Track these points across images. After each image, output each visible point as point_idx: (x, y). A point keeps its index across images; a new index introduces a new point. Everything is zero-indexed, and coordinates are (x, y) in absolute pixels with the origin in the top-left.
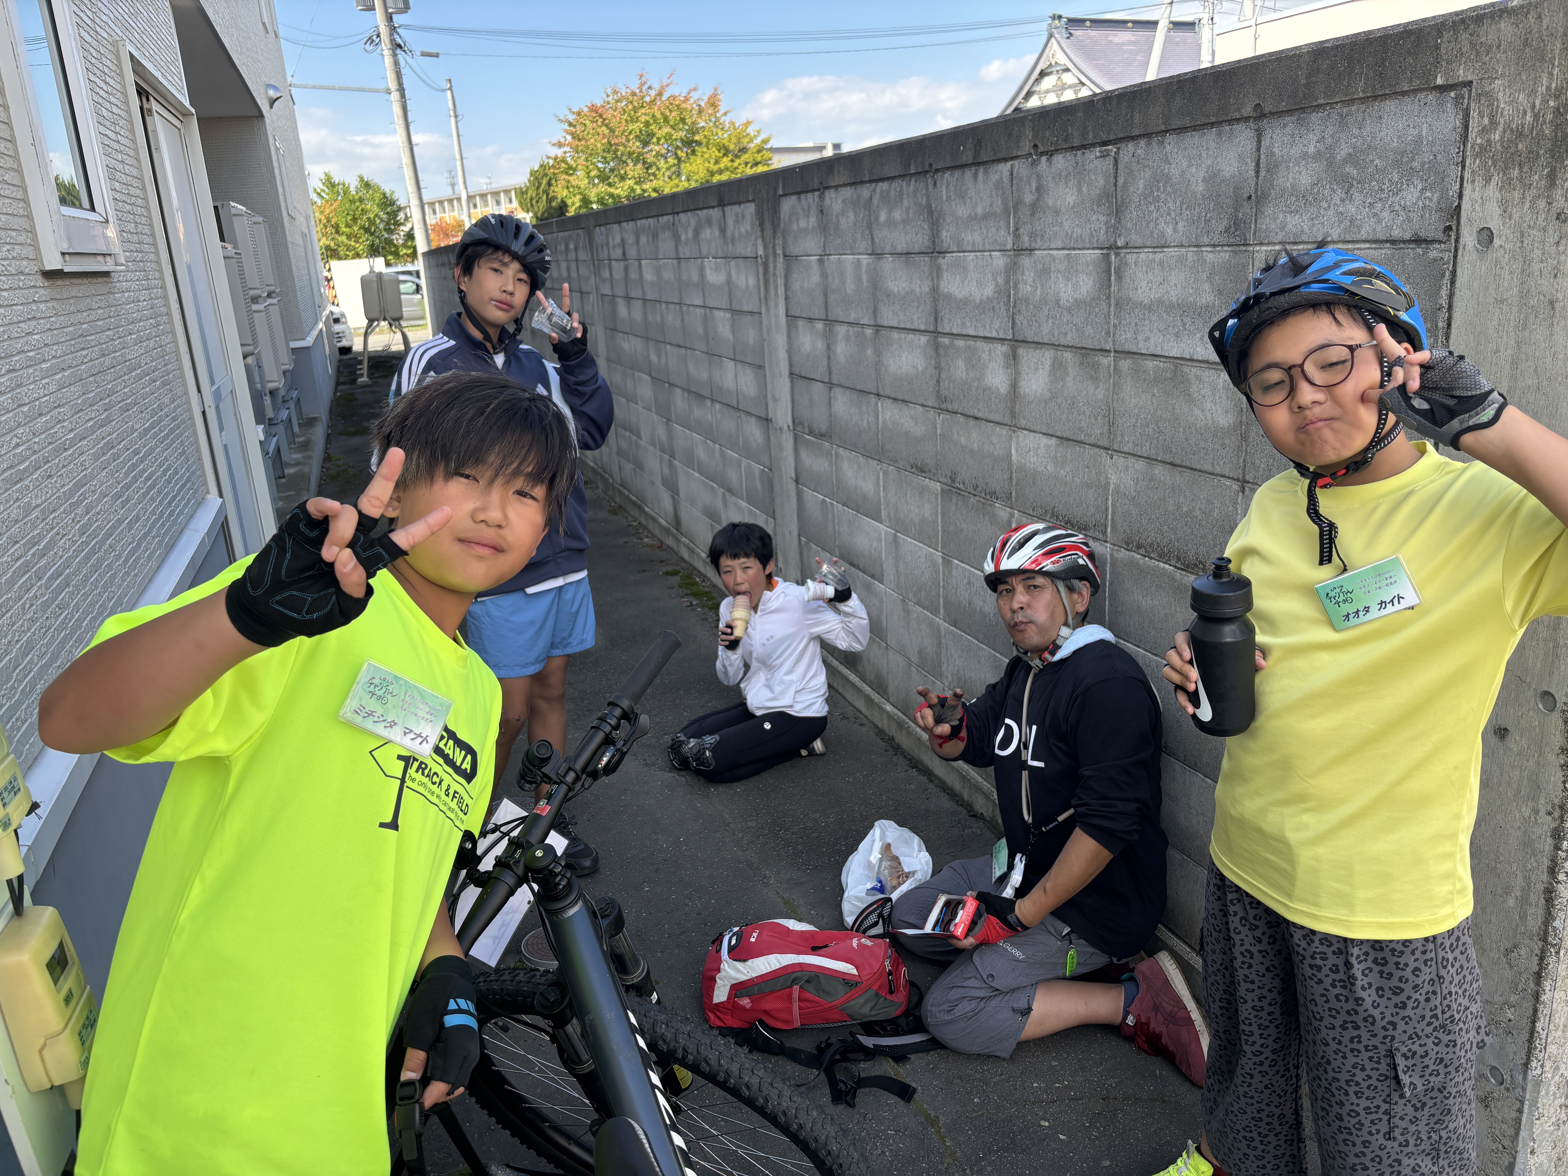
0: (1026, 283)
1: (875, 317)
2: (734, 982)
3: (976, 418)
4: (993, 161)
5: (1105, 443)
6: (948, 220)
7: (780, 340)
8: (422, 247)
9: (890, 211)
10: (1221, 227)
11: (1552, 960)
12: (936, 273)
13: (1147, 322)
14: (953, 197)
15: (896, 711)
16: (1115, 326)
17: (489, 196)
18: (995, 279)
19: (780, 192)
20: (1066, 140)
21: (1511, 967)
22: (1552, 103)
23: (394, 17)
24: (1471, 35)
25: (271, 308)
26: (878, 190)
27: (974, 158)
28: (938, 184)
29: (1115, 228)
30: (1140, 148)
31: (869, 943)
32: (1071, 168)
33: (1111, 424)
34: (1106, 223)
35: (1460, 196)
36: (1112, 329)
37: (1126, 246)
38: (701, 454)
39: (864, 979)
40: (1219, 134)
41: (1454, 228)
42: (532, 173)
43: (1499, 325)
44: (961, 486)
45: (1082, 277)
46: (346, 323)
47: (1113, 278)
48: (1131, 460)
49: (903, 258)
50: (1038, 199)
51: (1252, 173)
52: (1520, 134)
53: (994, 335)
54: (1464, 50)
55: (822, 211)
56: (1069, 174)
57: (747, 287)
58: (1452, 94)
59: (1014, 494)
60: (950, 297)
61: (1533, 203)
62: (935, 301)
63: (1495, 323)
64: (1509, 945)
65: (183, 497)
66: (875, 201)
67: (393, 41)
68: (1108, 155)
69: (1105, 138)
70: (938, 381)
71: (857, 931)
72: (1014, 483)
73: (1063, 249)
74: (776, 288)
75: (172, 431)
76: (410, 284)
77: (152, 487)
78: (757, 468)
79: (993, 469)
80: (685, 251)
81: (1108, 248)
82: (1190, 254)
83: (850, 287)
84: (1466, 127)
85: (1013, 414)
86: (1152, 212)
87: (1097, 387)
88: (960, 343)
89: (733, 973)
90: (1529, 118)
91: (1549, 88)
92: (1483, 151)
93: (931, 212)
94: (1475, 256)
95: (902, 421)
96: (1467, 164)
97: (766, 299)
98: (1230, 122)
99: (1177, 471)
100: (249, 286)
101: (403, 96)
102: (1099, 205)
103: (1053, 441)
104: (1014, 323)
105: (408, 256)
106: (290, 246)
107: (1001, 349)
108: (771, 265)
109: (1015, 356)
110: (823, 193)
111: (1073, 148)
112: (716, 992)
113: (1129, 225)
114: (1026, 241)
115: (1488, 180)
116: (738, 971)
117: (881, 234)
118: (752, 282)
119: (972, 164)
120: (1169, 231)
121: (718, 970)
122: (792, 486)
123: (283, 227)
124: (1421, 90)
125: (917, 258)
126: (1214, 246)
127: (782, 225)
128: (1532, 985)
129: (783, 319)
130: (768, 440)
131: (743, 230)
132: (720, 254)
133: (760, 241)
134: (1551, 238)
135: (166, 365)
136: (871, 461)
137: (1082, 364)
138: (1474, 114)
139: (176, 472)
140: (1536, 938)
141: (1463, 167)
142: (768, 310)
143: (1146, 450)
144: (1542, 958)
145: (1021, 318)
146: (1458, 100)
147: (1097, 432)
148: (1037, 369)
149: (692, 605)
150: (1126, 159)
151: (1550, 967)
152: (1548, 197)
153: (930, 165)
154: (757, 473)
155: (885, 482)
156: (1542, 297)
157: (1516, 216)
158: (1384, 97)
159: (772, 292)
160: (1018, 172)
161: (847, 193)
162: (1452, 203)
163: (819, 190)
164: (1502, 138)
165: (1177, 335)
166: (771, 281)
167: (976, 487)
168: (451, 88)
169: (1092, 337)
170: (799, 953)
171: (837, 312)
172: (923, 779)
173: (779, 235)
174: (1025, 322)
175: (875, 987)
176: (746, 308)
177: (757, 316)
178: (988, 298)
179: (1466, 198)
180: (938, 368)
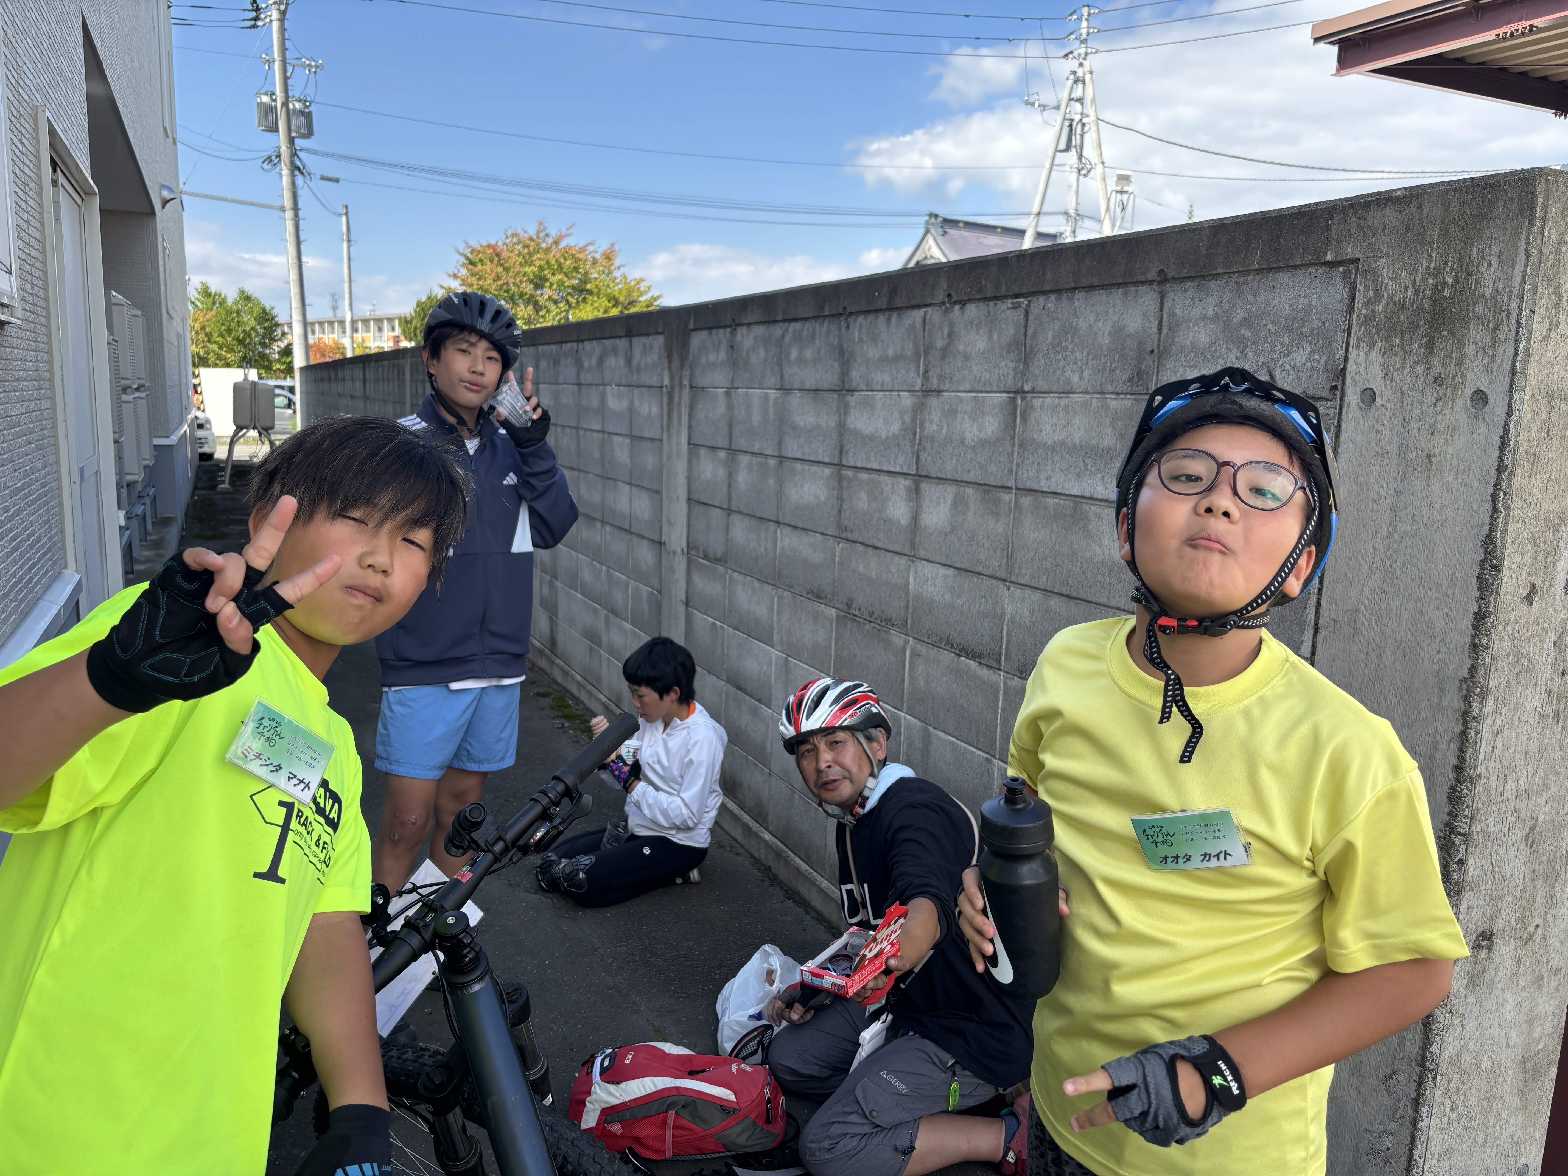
0: (932, 423)
1: (780, 448)
2: (605, 1106)
3: (876, 548)
4: (907, 308)
5: (1003, 575)
6: (859, 361)
7: (680, 467)
8: (299, 361)
9: (801, 349)
10: (1125, 377)
11: (1429, 1085)
12: (844, 410)
13: (1050, 462)
14: (865, 339)
15: (775, 840)
16: (1018, 465)
17: (372, 323)
18: (902, 418)
19: (691, 326)
20: (979, 291)
21: (1390, 1094)
22: (1431, 281)
23: (297, 141)
24: (1359, 218)
25: (140, 401)
26: (791, 330)
27: (889, 304)
28: (851, 327)
29: (1023, 374)
30: (1051, 302)
31: (748, 1069)
32: (983, 317)
33: (1010, 558)
34: (1015, 369)
35: (1346, 359)
36: (1014, 468)
37: (1033, 391)
38: (586, 575)
39: (742, 1106)
40: (1126, 294)
41: (1339, 387)
42: (419, 304)
43: (1380, 475)
44: (857, 613)
45: (988, 418)
46: (210, 429)
47: (1018, 420)
48: (1028, 592)
49: (811, 394)
50: (949, 345)
51: (1155, 330)
52: (1402, 306)
53: (898, 469)
54: (1353, 231)
55: (732, 347)
56: (980, 322)
57: (650, 414)
58: (1341, 269)
59: (909, 622)
60: (856, 432)
61: (1413, 367)
62: (841, 435)
63: (1376, 474)
64: (1387, 1071)
65: (42, 567)
66: (787, 339)
67: (292, 163)
68: (1019, 307)
69: (1017, 291)
70: (840, 511)
71: (736, 1056)
72: (911, 610)
73: (970, 391)
74: (680, 416)
75: (40, 497)
76: (282, 398)
77: (15, 549)
78: (645, 590)
79: (890, 596)
80: (586, 378)
81: (1015, 392)
82: (1094, 401)
83: (756, 419)
84: (1353, 299)
85: (913, 545)
86: (1059, 360)
87: (997, 522)
88: (864, 476)
89: (605, 1097)
90: (1410, 293)
91: (1428, 268)
92: (1367, 320)
93: (842, 352)
94: (1358, 412)
95: (801, 548)
96: (1353, 331)
97: (669, 427)
98: (1136, 283)
99: (1073, 603)
100: (122, 375)
101: (296, 215)
102: (1008, 352)
103: (951, 572)
104: (918, 459)
105: (282, 371)
106: (165, 343)
107: (904, 483)
108: (676, 395)
109: (917, 490)
110: (735, 330)
111: (985, 299)
112: (584, 1117)
113: (1037, 372)
114: (934, 382)
115: (1372, 346)
116: (611, 1094)
117: (788, 371)
118: (655, 410)
119: (886, 309)
120: (1075, 378)
121: (589, 1093)
122: (682, 609)
123: (161, 324)
124: (1312, 265)
125: (825, 394)
126: (1118, 394)
127: (691, 358)
128: (1410, 1112)
129: (685, 447)
130: (660, 563)
131: (649, 360)
132: (624, 382)
133: (666, 372)
134: (1430, 399)
135: (42, 429)
136: (766, 586)
137: (983, 499)
138: (1360, 288)
139: (39, 540)
140: (1414, 1064)
141: (1349, 334)
142: (669, 437)
143: (1042, 582)
144: (1420, 1084)
145: (926, 455)
146: (1346, 275)
147: (996, 564)
148: (938, 503)
149: (563, 726)
150: (1037, 311)
151: (1427, 1093)
152: (1427, 363)
153: (845, 308)
154: (645, 595)
155: (779, 607)
156: (1420, 452)
157: (1397, 379)
158: (1278, 269)
159: (675, 421)
160: (931, 319)
161: (760, 330)
162: (1338, 365)
163: (730, 326)
164: (1385, 309)
165: (1078, 475)
166: (676, 410)
167: (872, 614)
168: (346, 214)
169: (995, 474)
170: (676, 1077)
171: (741, 442)
172: (801, 911)
173: (687, 367)
174: (929, 459)
175: (753, 1116)
176: (647, 434)
177: (657, 443)
178: (894, 435)
179: (1351, 362)
180: (841, 499)
